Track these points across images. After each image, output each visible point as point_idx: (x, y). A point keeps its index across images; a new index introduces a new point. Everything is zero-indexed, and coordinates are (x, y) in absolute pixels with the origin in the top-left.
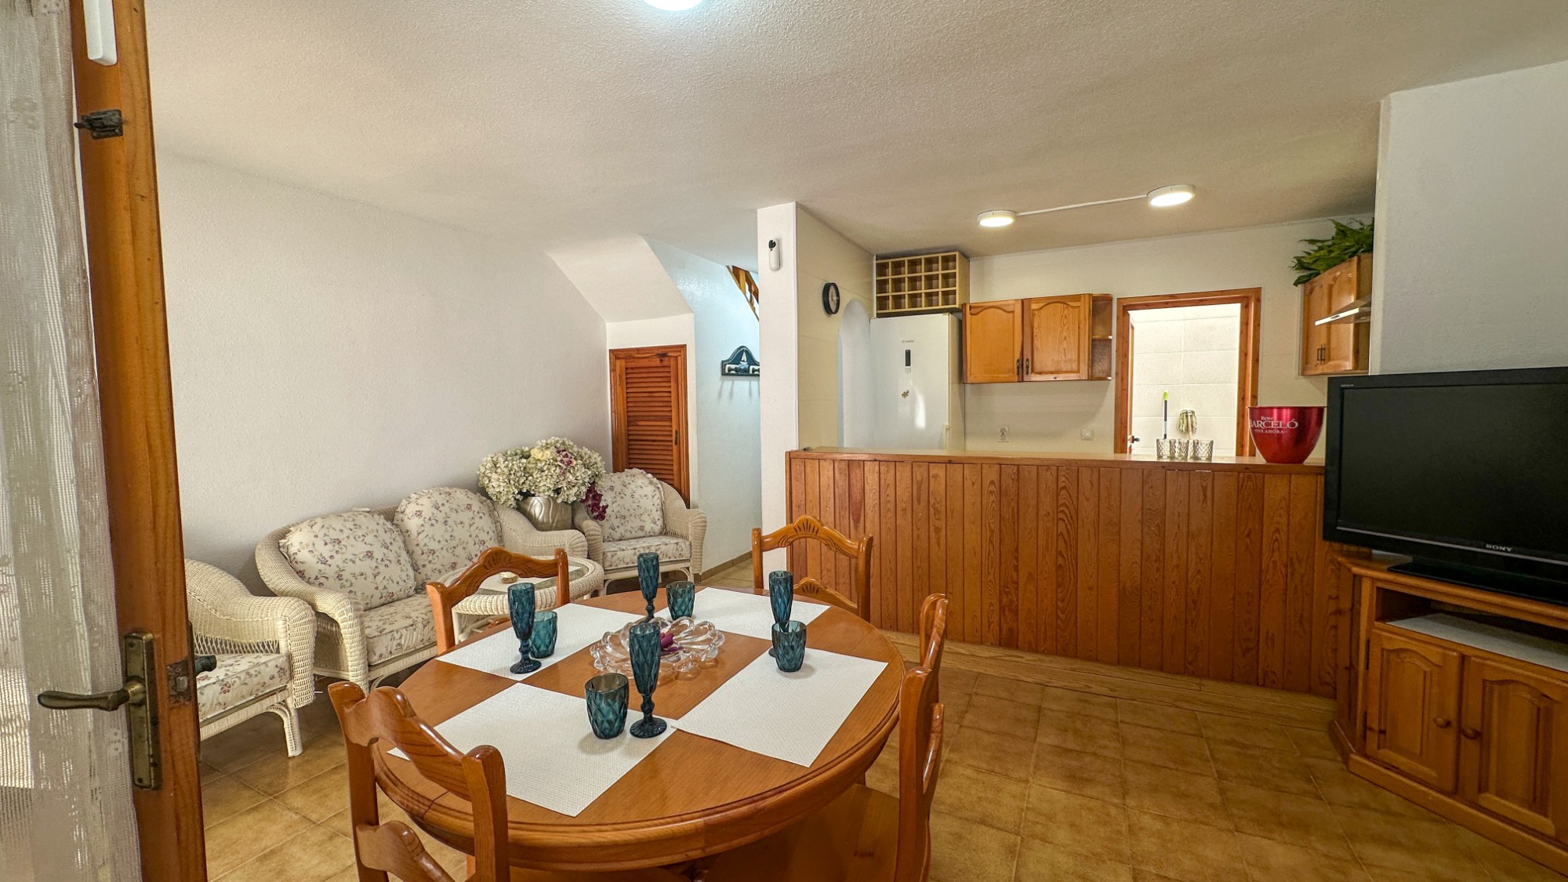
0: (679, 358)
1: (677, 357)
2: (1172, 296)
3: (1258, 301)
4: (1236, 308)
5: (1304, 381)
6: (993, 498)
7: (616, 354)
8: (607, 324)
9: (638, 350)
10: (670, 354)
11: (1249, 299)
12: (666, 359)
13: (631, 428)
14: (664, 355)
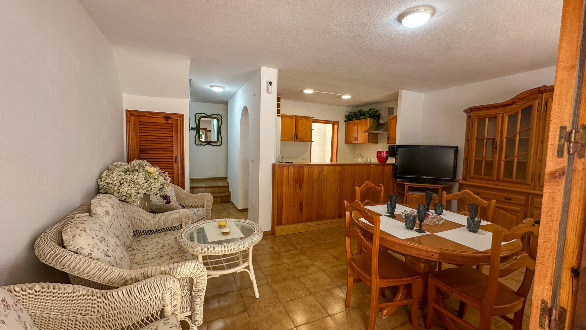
0: (179, 120)
1: (177, 120)
2: (323, 120)
3: (338, 124)
4: (331, 125)
5: (345, 145)
6: (338, 175)
7: (130, 113)
8: (125, 95)
9: (150, 113)
10: (173, 118)
11: (334, 123)
12: (170, 120)
13: (141, 155)
14: (169, 118)
